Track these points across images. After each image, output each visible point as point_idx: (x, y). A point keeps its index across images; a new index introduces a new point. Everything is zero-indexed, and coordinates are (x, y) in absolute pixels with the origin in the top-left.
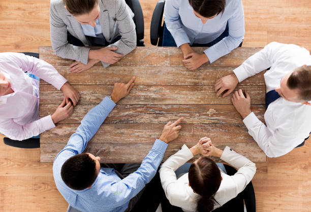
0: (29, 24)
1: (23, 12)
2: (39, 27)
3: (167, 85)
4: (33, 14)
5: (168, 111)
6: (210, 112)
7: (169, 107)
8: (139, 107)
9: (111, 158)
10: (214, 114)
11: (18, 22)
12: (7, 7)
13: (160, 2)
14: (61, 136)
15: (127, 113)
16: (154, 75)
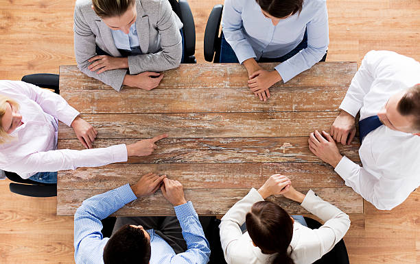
0: (47, 38)
1: (39, 23)
2: (59, 41)
3: (226, 113)
4: (53, 25)
5: (227, 146)
6: (287, 145)
7: (230, 141)
8: (189, 142)
9: (150, 209)
10: (291, 149)
11: (33, 36)
12: (19, 18)
13: (216, 7)
14: (86, 181)
15: (173, 149)
16: (209, 99)
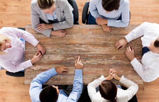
0: (21, 14)
1: (18, 7)
2: (26, 15)
3: (91, 44)
4: (23, 9)
5: (91, 58)
6: (114, 57)
7: (92, 55)
8: (76, 56)
9: (61, 82)
10: (115, 59)
11: (15, 12)
12: (10, 5)
13: (87, 2)
14: (36, 71)
15: (70, 58)
16: (84, 39)
